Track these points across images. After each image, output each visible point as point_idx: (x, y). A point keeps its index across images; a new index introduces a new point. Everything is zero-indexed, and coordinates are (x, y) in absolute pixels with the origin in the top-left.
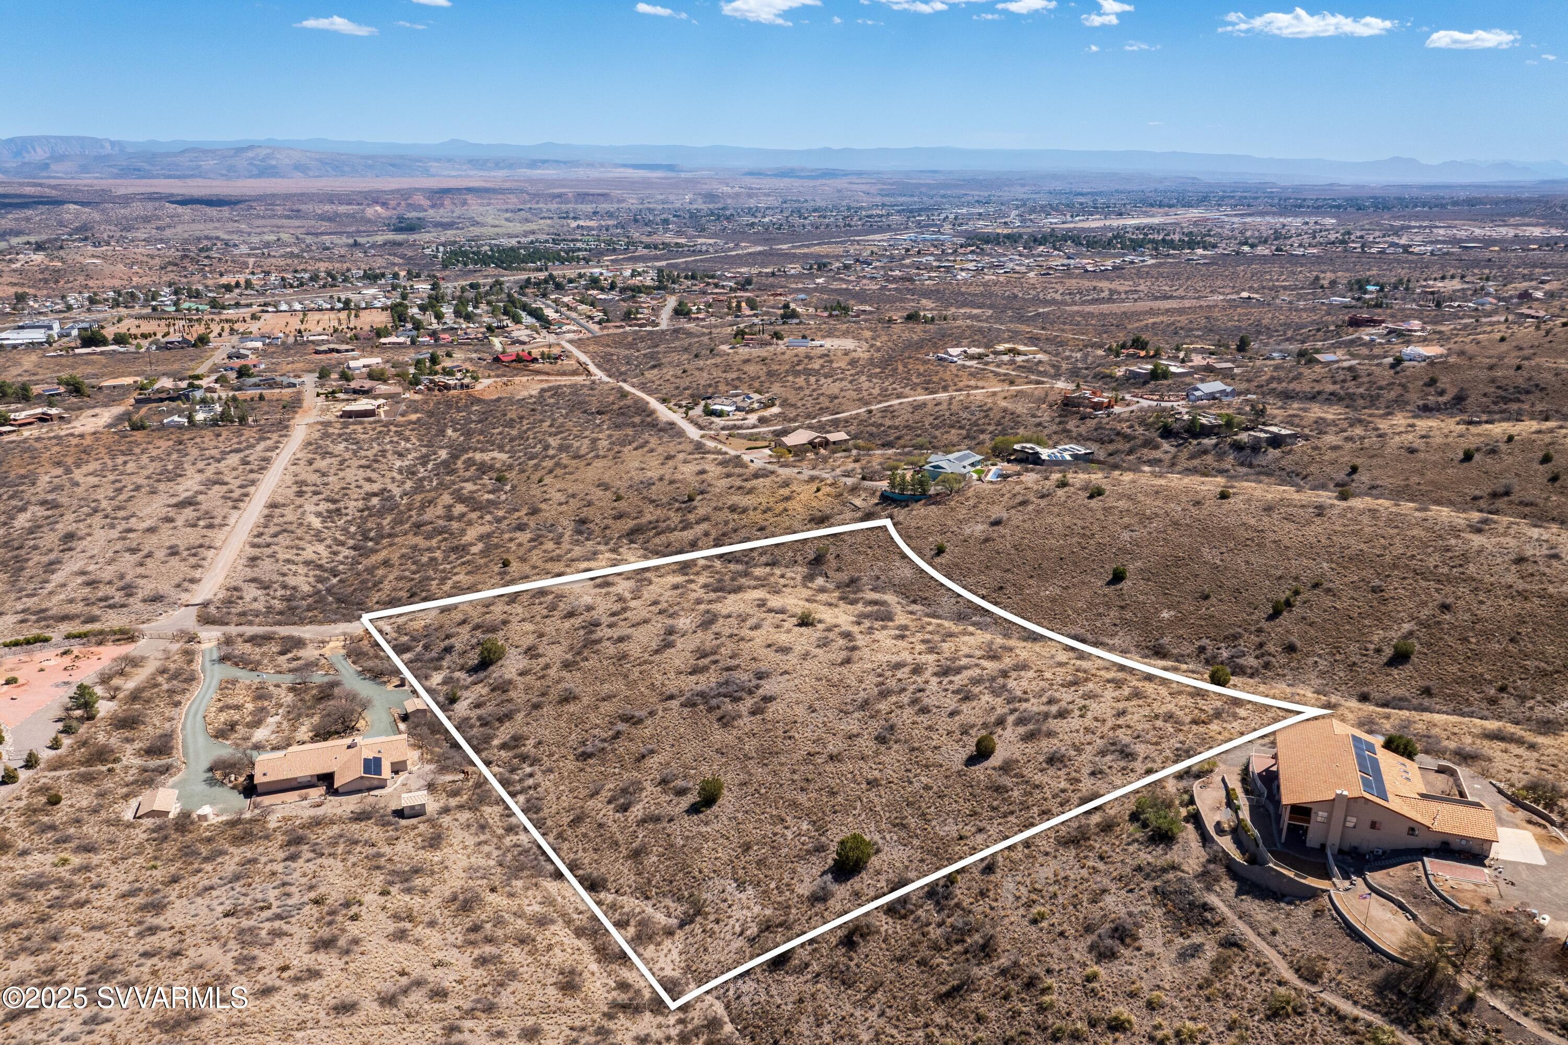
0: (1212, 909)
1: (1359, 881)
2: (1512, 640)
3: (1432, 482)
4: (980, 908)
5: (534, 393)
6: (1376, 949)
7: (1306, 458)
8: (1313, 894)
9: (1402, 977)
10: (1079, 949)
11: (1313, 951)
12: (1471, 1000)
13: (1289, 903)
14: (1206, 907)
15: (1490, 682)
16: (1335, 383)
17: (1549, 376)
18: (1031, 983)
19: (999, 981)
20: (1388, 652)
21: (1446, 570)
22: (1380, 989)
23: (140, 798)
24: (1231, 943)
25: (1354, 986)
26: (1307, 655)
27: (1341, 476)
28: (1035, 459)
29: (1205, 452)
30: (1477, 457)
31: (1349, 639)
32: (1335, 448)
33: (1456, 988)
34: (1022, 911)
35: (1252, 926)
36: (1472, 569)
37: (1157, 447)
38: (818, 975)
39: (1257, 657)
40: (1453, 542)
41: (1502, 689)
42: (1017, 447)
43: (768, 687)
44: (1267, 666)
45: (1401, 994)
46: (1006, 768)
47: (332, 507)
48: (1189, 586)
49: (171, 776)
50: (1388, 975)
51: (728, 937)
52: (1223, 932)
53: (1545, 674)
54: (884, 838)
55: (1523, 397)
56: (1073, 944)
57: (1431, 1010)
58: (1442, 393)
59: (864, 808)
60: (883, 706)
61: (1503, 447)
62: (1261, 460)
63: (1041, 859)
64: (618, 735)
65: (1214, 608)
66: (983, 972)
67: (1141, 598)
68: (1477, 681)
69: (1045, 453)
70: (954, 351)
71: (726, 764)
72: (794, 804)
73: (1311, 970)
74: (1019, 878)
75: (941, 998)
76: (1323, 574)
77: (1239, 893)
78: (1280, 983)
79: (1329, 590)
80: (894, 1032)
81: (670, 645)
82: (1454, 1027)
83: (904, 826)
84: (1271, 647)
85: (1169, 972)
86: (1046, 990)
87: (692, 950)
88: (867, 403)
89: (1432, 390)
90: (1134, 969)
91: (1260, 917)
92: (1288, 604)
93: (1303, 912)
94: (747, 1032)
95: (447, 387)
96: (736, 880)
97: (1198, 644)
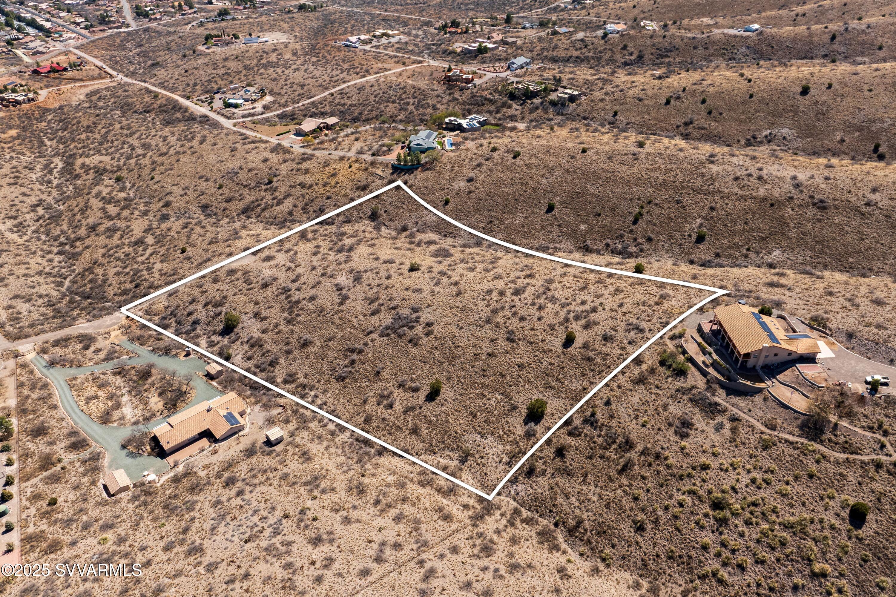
0: (719, 405)
1: (774, 380)
2: (745, 223)
3: (655, 119)
4: (614, 423)
5: (82, 97)
6: (796, 412)
7: (589, 108)
8: (760, 390)
9: (808, 421)
10: (670, 434)
11: (769, 416)
12: (836, 425)
13: (751, 396)
14: (716, 404)
15: (742, 246)
16: (576, 50)
17: (678, 40)
18: (658, 456)
19: (643, 458)
20: (695, 236)
21: (706, 187)
22: (801, 427)
23: (101, 481)
24: (734, 419)
25: (791, 428)
26: (658, 241)
27: (610, 117)
28: (460, 128)
29: (537, 108)
30: (672, 102)
31: (675, 231)
32: (602, 100)
33: (830, 422)
34: (634, 421)
35: (738, 409)
36: (717, 185)
37: (510, 107)
38: (553, 474)
39: (635, 246)
40: (704, 170)
41: (748, 250)
42: (447, 120)
43: (425, 316)
44: (642, 250)
45: (809, 428)
46: (586, 346)
47: (16, 222)
48: (589, 208)
49: (103, 458)
50: (803, 421)
51: (494, 465)
52: (728, 414)
53: (763, 239)
54: (544, 396)
55: (669, 54)
56: (667, 433)
57: (822, 432)
58: (631, 54)
59: (525, 382)
60: (499, 319)
61: (682, 95)
62: (566, 111)
63: (630, 393)
64: (353, 362)
65: (605, 221)
66: (633, 455)
67: (567, 219)
68: (736, 246)
69: (464, 122)
70: (353, 39)
71: (431, 368)
72: (484, 385)
73: (771, 425)
74: (625, 405)
75: (621, 472)
76: (651, 196)
77: (728, 395)
78: (762, 433)
79: (656, 205)
80: (607, 493)
81: (345, 298)
82: (833, 437)
83: (551, 388)
84: (640, 240)
85: (714, 437)
86: (666, 458)
87: (478, 475)
88: (327, 89)
89: (625, 52)
90: (699, 439)
91: (741, 405)
92: (640, 214)
93: (758, 399)
94: (533, 509)
95: (17, 103)
96: (479, 434)
97: (604, 242)
